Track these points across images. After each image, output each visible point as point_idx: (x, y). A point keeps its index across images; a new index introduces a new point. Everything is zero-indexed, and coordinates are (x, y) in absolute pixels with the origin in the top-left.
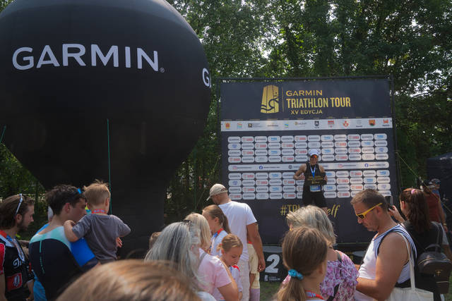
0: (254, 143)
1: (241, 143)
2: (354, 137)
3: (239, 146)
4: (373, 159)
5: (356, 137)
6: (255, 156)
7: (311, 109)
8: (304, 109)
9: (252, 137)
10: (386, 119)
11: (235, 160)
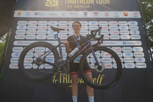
0: (37, 25)
1: (27, 25)
2: (113, 23)
3: (25, 27)
4: (129, 38)
5: (115, 23)
6: (36, 35)
7: (82, 4)
8: (77, 4)
9: (36, 22)
10: (135, 12)
11: (20, 37)
